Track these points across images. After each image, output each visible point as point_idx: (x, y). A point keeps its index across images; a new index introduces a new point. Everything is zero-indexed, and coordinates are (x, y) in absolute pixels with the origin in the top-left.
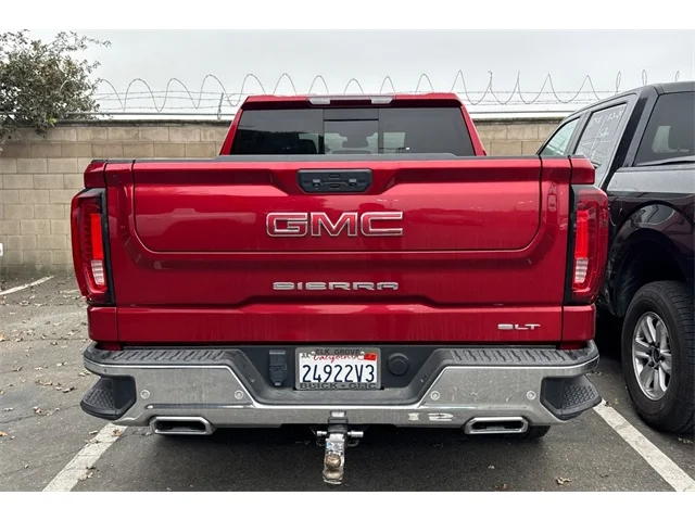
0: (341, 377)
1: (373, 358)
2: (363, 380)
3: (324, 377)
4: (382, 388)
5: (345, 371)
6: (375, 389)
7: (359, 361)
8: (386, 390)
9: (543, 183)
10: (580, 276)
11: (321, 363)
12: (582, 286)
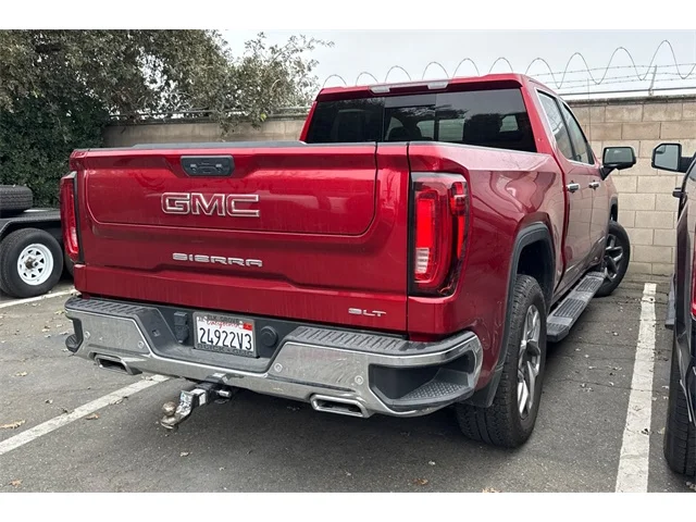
0: (227, 343)
1: (249, 328)
2: (244, 348)
3: (215, 340)
4: (258, 357)
5: (230, 337)
6: (251, 357)
7: (239, 329)
8: (261, 359)
9: (380, 171)
10: (422, 265)
11: (213, 327)
12: (424, 276)
